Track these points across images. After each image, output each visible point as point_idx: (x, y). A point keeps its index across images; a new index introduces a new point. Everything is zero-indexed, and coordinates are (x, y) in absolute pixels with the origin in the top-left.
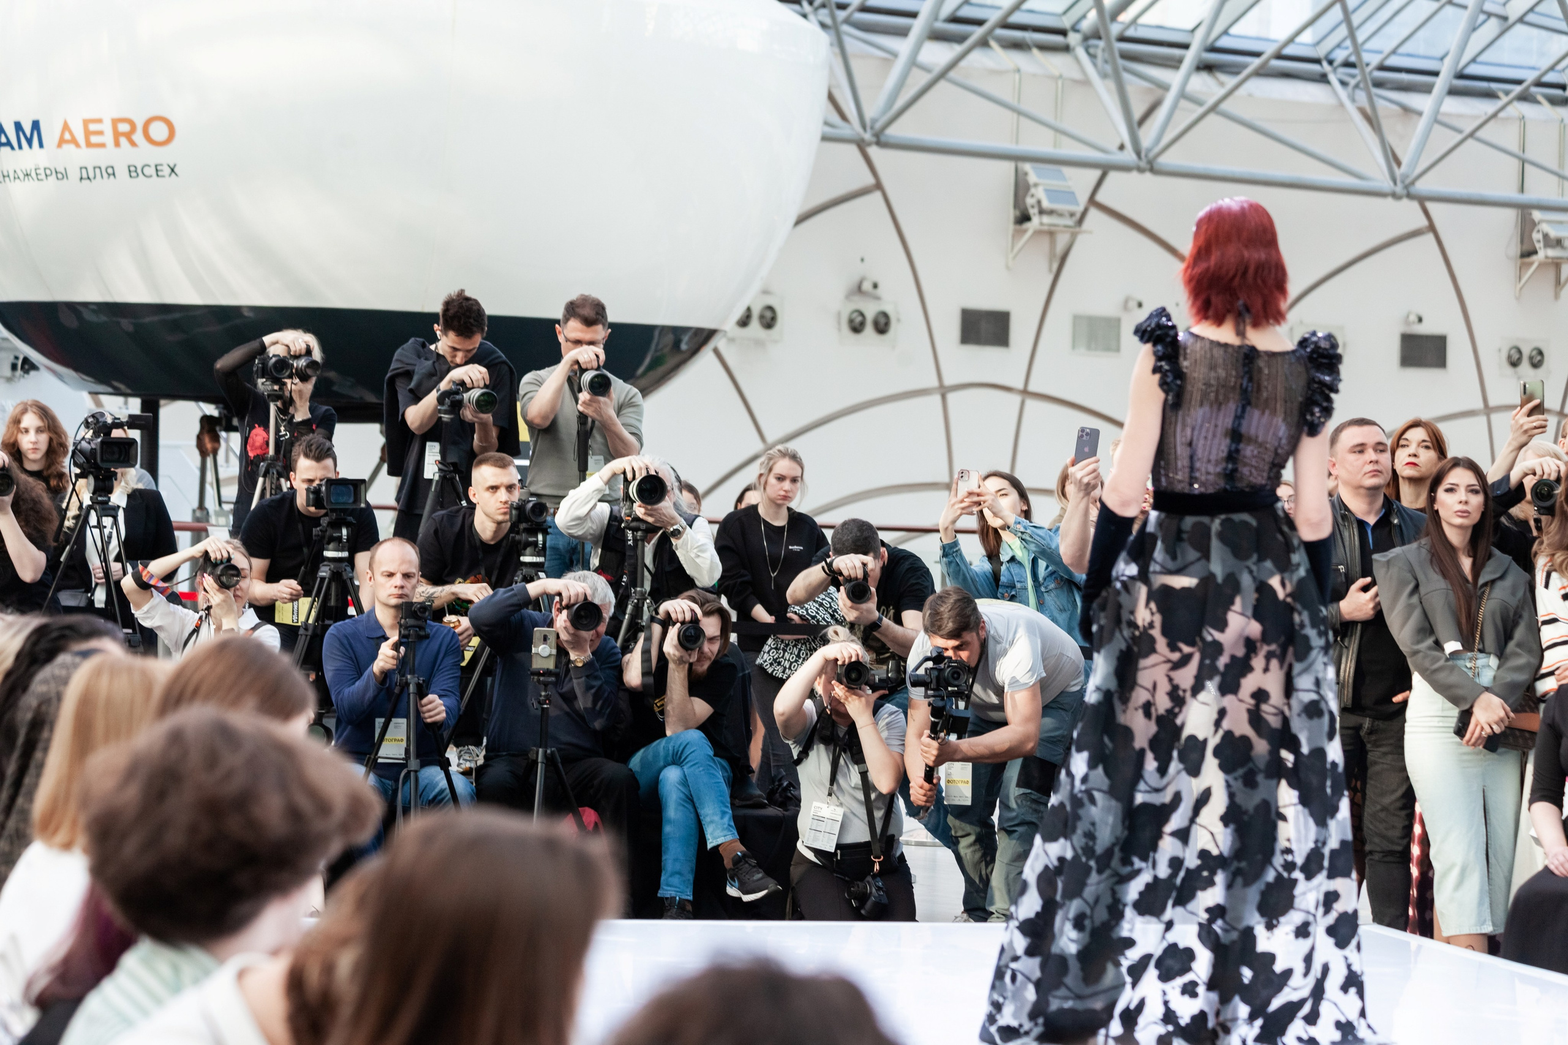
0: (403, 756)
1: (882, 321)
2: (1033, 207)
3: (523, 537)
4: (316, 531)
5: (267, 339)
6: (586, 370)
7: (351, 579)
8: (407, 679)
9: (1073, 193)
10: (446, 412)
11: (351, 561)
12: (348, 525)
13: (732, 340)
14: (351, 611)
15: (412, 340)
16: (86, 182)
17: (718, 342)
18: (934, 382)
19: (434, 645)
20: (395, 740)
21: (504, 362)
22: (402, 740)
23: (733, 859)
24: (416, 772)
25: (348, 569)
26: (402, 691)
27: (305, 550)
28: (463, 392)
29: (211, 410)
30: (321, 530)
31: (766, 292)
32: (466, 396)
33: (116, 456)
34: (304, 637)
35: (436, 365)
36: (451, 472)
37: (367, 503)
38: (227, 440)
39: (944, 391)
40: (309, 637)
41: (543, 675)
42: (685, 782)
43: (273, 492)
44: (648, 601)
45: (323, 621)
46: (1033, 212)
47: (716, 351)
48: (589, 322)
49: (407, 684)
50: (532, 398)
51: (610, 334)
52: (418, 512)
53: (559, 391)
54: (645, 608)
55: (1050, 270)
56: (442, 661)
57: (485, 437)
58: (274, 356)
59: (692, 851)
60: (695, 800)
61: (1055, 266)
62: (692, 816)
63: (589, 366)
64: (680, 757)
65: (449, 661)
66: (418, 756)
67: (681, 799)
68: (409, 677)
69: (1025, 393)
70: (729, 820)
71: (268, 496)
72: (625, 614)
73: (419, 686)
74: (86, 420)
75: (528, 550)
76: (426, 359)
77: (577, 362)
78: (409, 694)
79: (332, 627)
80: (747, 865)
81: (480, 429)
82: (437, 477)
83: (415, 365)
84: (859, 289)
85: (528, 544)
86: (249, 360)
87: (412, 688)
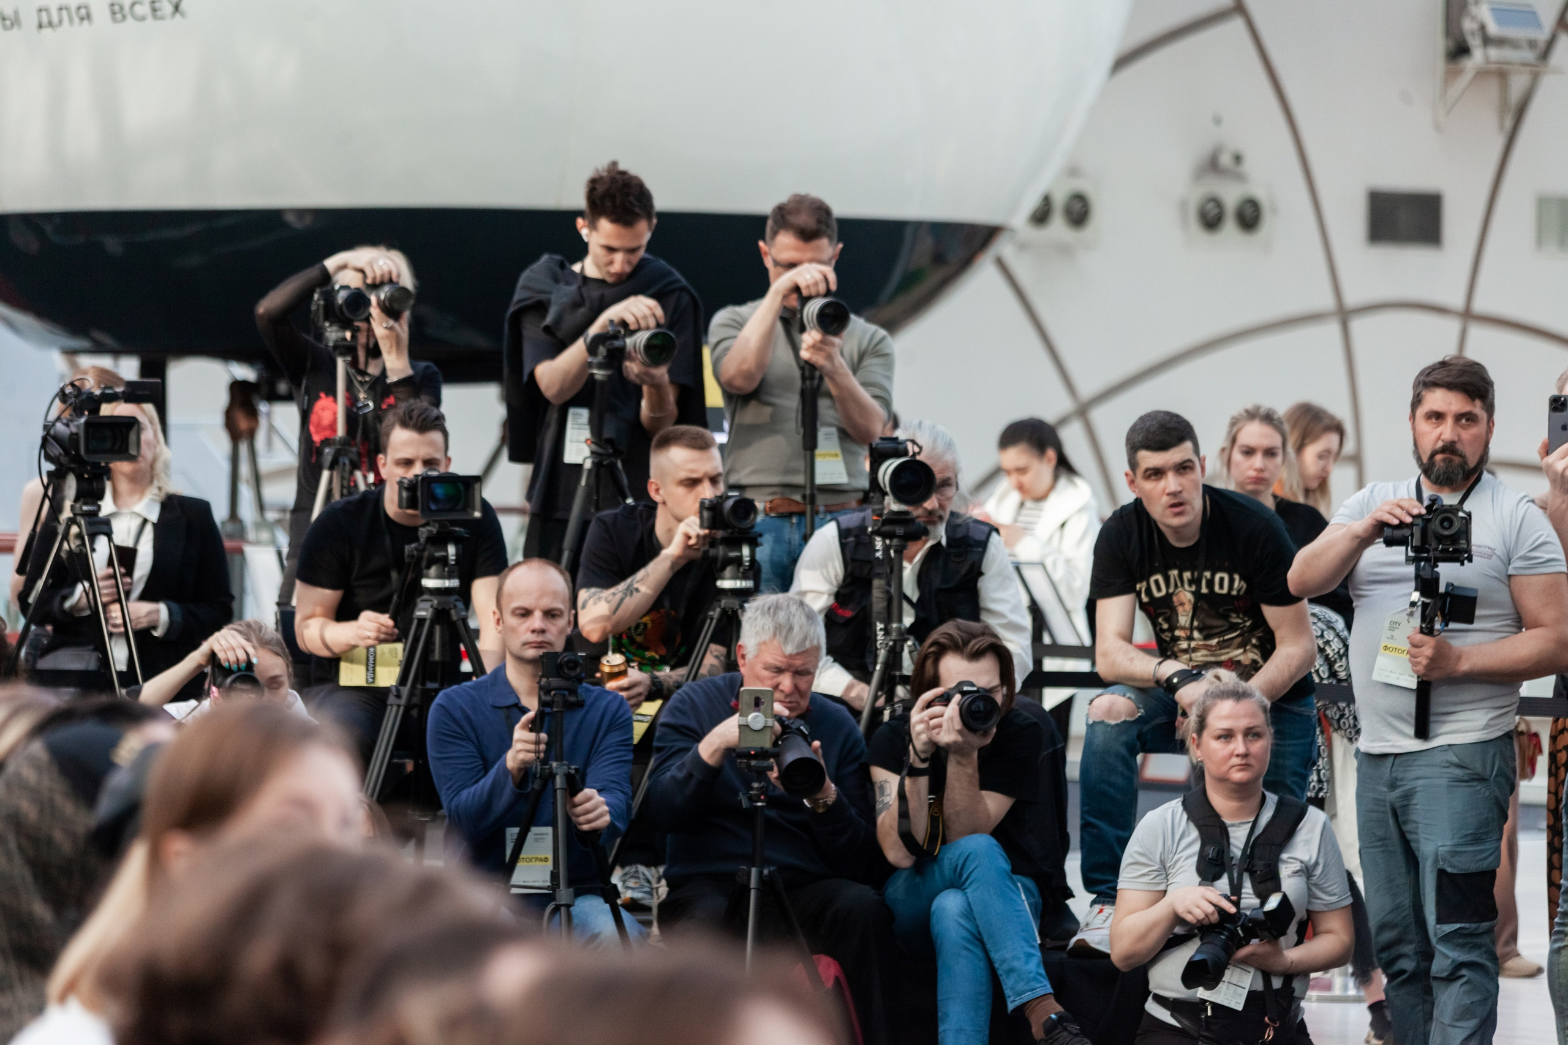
0: (549, 884)
1: (1249, 211)
2: (1473, 34)
3: (721, 551)
4: (409, 548)
5: (330, 263)
6: (809, 298)
7: (464, 620)
8: (551, 768)
9: (1534, 13)
10: (600, 366)
11: (464, 594)
12: (457, 540)
13: (1022, 247)
14: (466, 666)
15: (545, 258)
16: (47, 31)
17: (1003, 247)
18: (1327, 301)
19: (595, 716)
20: (537, 859)
21: (683, 289)
22: (546, 859)
23: (1044, 1024)
24: (568, 906)
25: (460, 605)
26: (544, 786)
27: (394, 575)
28: (625, 336)
29: (245, 373)
30: (416, 549)
31: (1073, 171)
32: (629, 341)
33: (108, 445)
34: (395, 709)
35: (584, 290)
36: (609, 456)
37: (486, 506)
38: (269, 415)
39: (1344, 315)
40: (402, 708)
41: (755, 757)
42: (969, 913)
43: (345, 491)
44: (910, 643)
45: (423, 684)
46: (1475, 42)
47: (1001, 264)
48: (807, 235)
49: (552, 776)
50: (727, 349)
51: (842, 250)
52: (559, 515)
53: (768, 338)
54: (906, 654)
55: (1501, 126)
56: (601, 741)
57: (658, 402)
58: (343, 287)
59: (983, 1017)
60: (985, 939)
61: (1509, 123)
62: (982, 964)
63: (813, 291)
64: (961, 875)
65: (614, 738)
66: (570, 883)
67: (964, 938)
68: (554, 764)
69: (1468, 315)
70: (1038, 965)
71: (337, 496)
72: (875, 664)
73: (569, 778)
74: (62, 390)
75: (728, 571)
76: (568, 283)
77: (797, 289)
78: (555, 790)
79: (441, 694)
80: (1065, 1034)
81: (650, 395)
82: (588, 465)
83: (550, 293)
84: (1212, 165)
85: (728, 562)
86: (304, 296)
87: (559, 782)
